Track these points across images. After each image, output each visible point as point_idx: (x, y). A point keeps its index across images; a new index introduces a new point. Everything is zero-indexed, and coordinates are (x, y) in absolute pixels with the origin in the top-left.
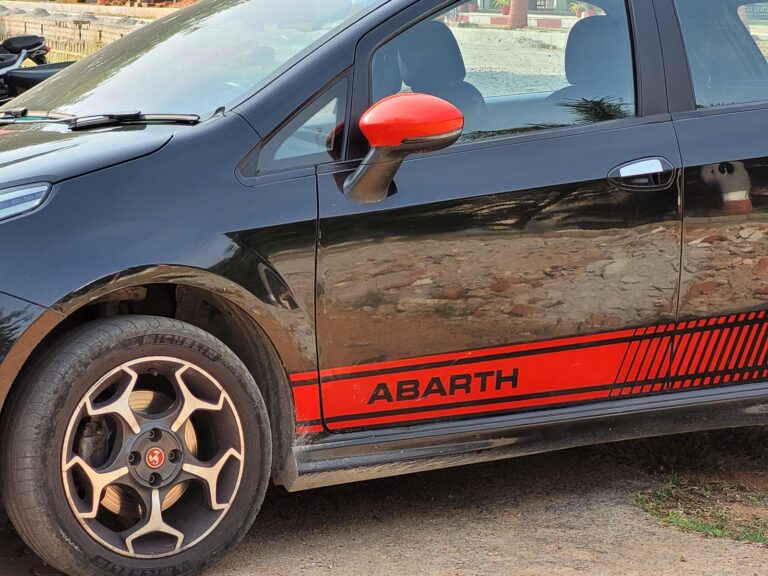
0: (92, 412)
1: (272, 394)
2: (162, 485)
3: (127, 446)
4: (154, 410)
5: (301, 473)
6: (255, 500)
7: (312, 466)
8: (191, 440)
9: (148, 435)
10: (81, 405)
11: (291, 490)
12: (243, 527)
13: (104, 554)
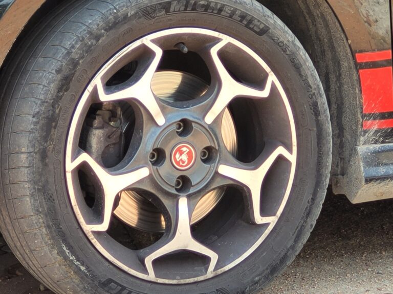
0: (104, 97)
2: (192, 191)
3: (148, 141)
5: (369, 180)
6: (309, 213)
7: (382, 171)
8: (228, 134)
9: (174, 127)
10: (90, 88)
11: (355, 201)
12: (293, 247)
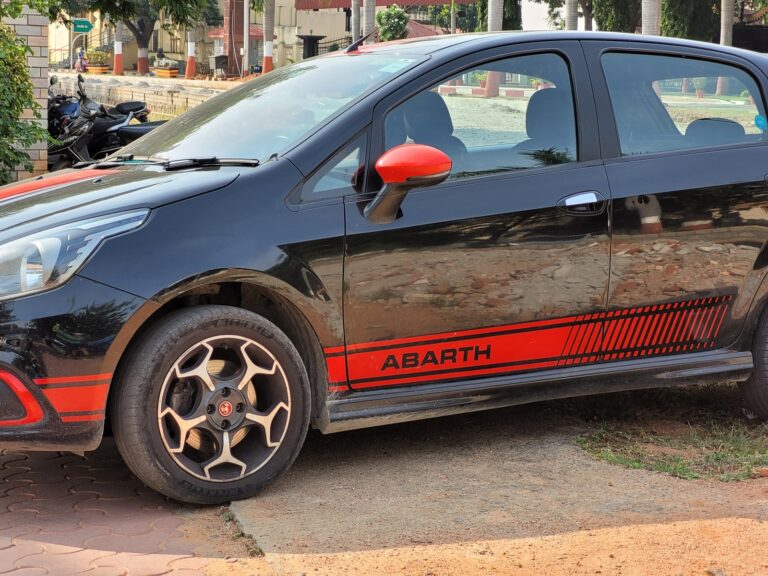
0: (180, 375)
1: (311, 362)
2: (231, 428)
3: (206, 401)
4: (225, 374)
5: (332, 421)
6: (298, 440)
7: (340, 415)
8: (252, 396)
9: (220, 392)
10: (172, 370)
11: (325, 433)
12: (289, 460)
13: (189, 479)
